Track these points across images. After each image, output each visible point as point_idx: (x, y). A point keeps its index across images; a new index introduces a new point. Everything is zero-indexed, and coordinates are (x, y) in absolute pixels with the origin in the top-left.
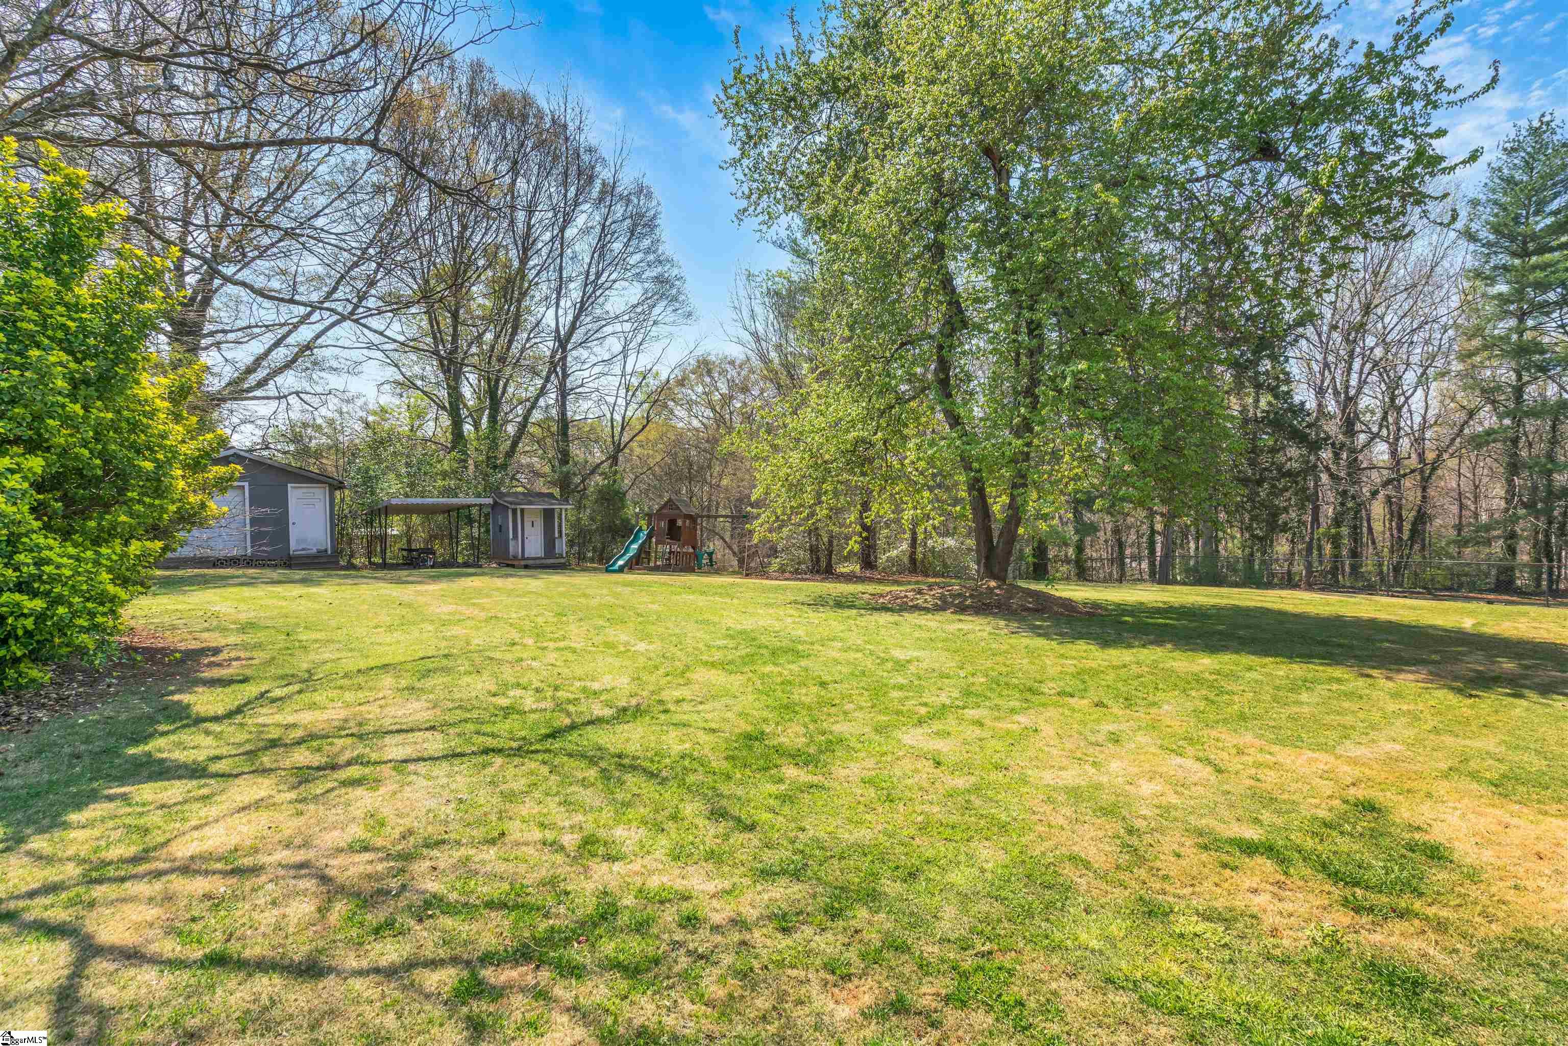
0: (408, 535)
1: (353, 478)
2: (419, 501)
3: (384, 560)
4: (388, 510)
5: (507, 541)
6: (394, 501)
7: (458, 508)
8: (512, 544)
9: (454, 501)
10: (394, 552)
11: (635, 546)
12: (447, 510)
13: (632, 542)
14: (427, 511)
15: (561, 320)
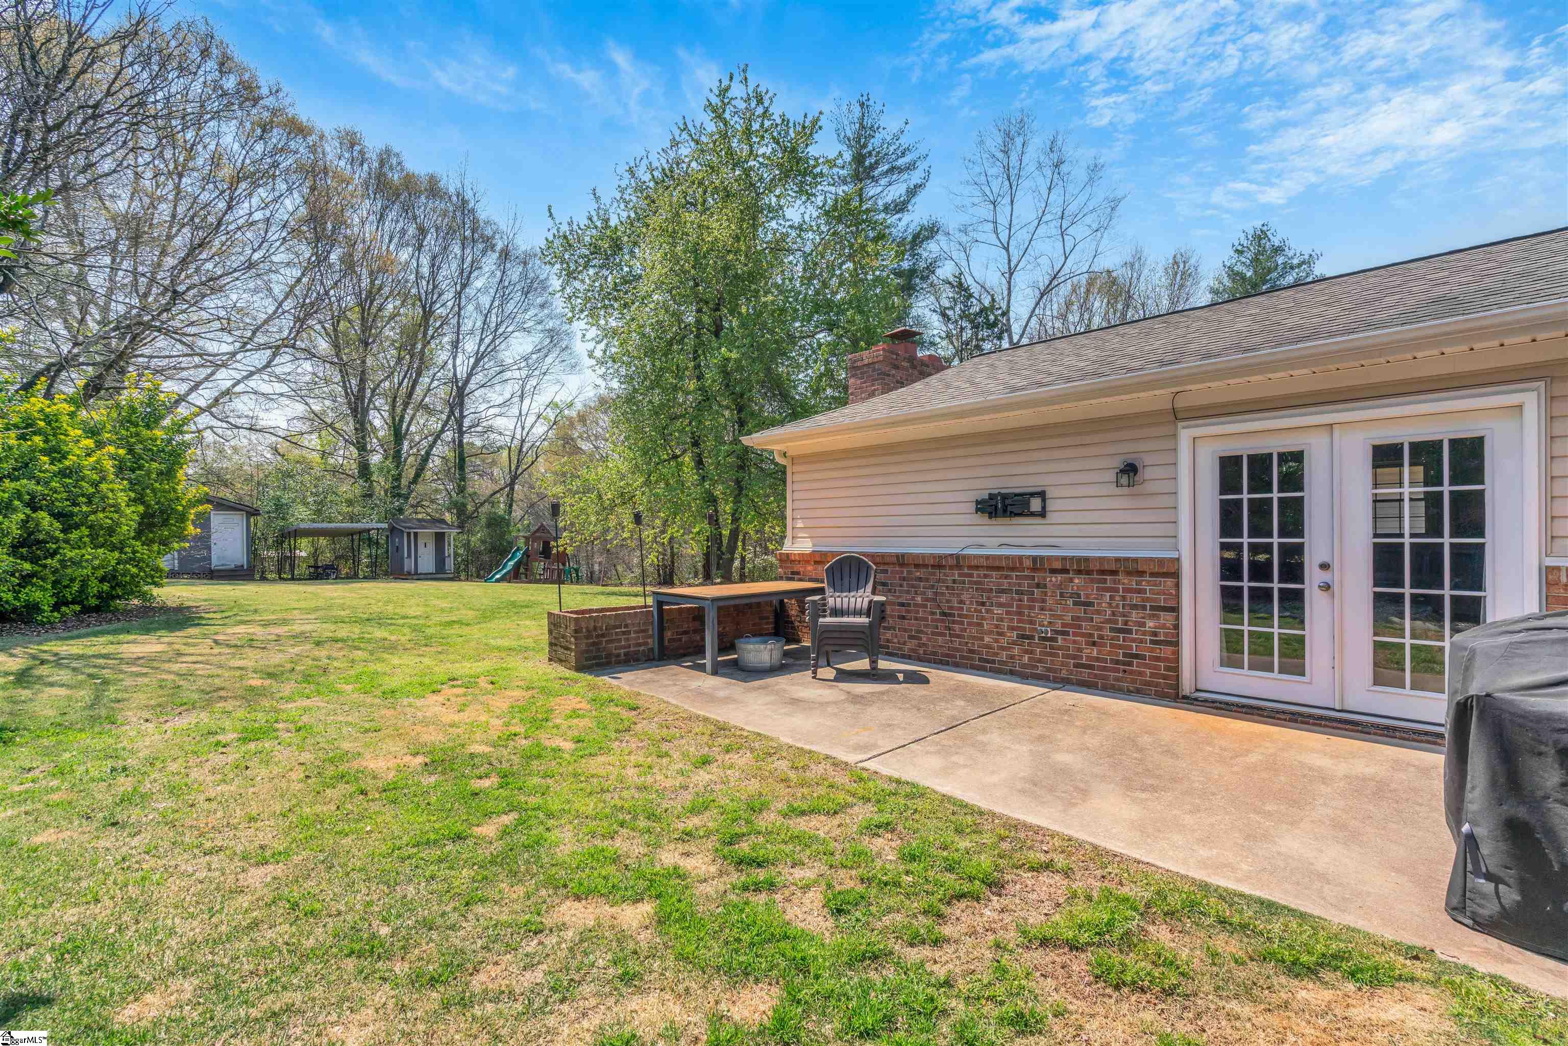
0: (315, 554)
1: (266, 506)
2: (325, 525)
3: (293, 575)
4: (298, 533)
5: (402, 558)
6: (303, 526)
7: (360, 532)
8: (406, 561)
9: (355, 525)
10: (302, 569)
11: (511, 563)
12: (351, 533)
13: (509, 560)
14: (333, 534)
15: (459, 369)
